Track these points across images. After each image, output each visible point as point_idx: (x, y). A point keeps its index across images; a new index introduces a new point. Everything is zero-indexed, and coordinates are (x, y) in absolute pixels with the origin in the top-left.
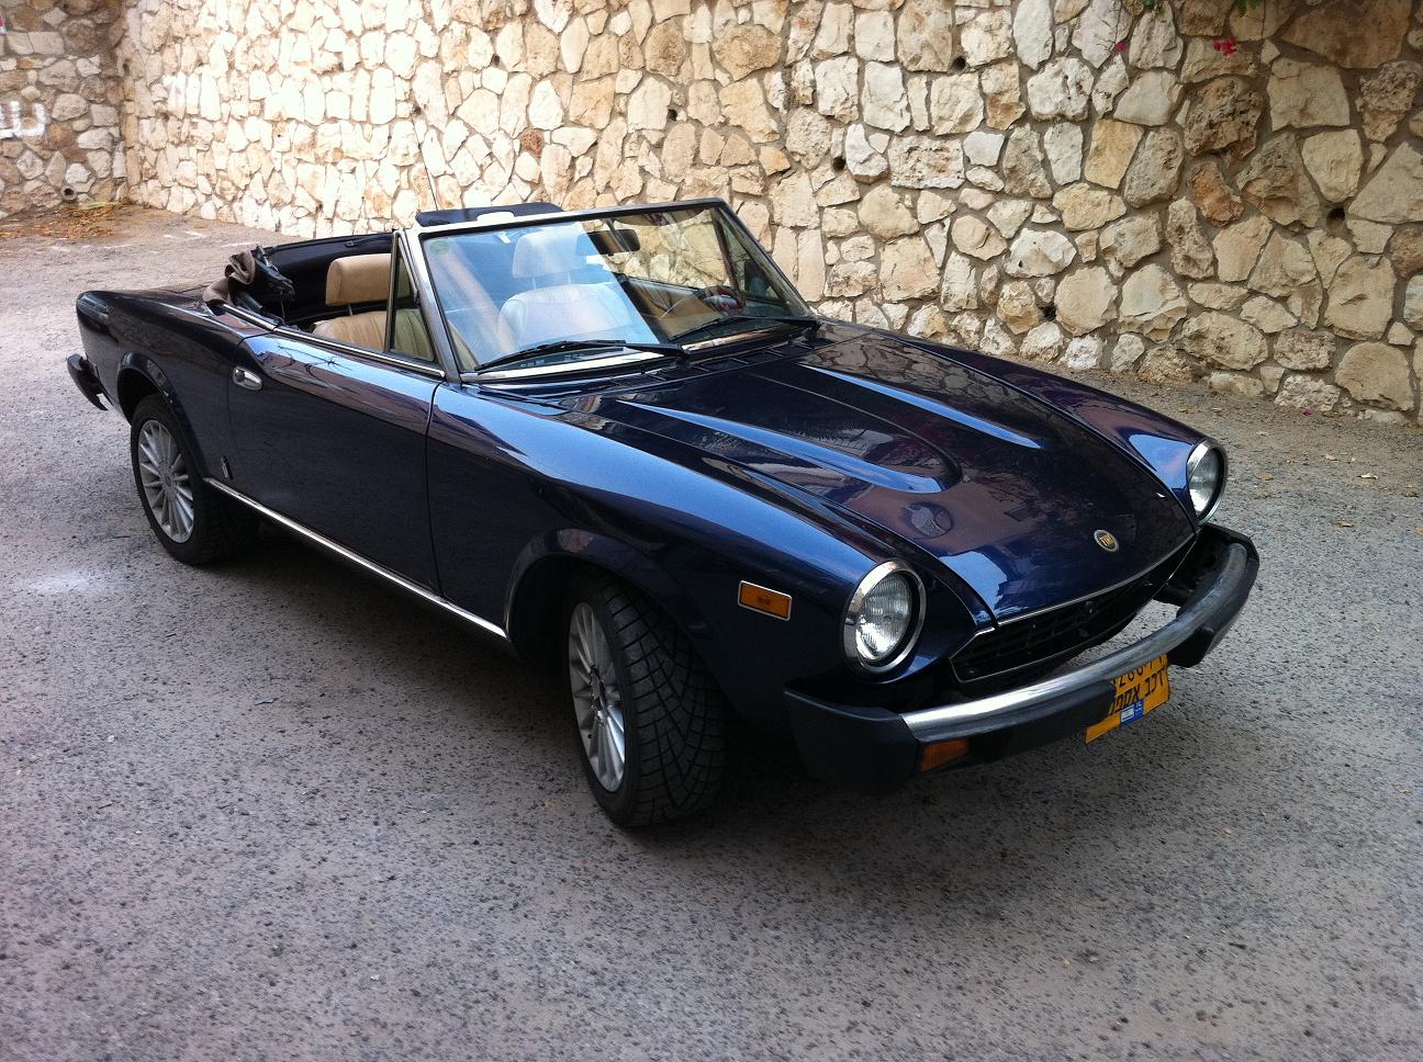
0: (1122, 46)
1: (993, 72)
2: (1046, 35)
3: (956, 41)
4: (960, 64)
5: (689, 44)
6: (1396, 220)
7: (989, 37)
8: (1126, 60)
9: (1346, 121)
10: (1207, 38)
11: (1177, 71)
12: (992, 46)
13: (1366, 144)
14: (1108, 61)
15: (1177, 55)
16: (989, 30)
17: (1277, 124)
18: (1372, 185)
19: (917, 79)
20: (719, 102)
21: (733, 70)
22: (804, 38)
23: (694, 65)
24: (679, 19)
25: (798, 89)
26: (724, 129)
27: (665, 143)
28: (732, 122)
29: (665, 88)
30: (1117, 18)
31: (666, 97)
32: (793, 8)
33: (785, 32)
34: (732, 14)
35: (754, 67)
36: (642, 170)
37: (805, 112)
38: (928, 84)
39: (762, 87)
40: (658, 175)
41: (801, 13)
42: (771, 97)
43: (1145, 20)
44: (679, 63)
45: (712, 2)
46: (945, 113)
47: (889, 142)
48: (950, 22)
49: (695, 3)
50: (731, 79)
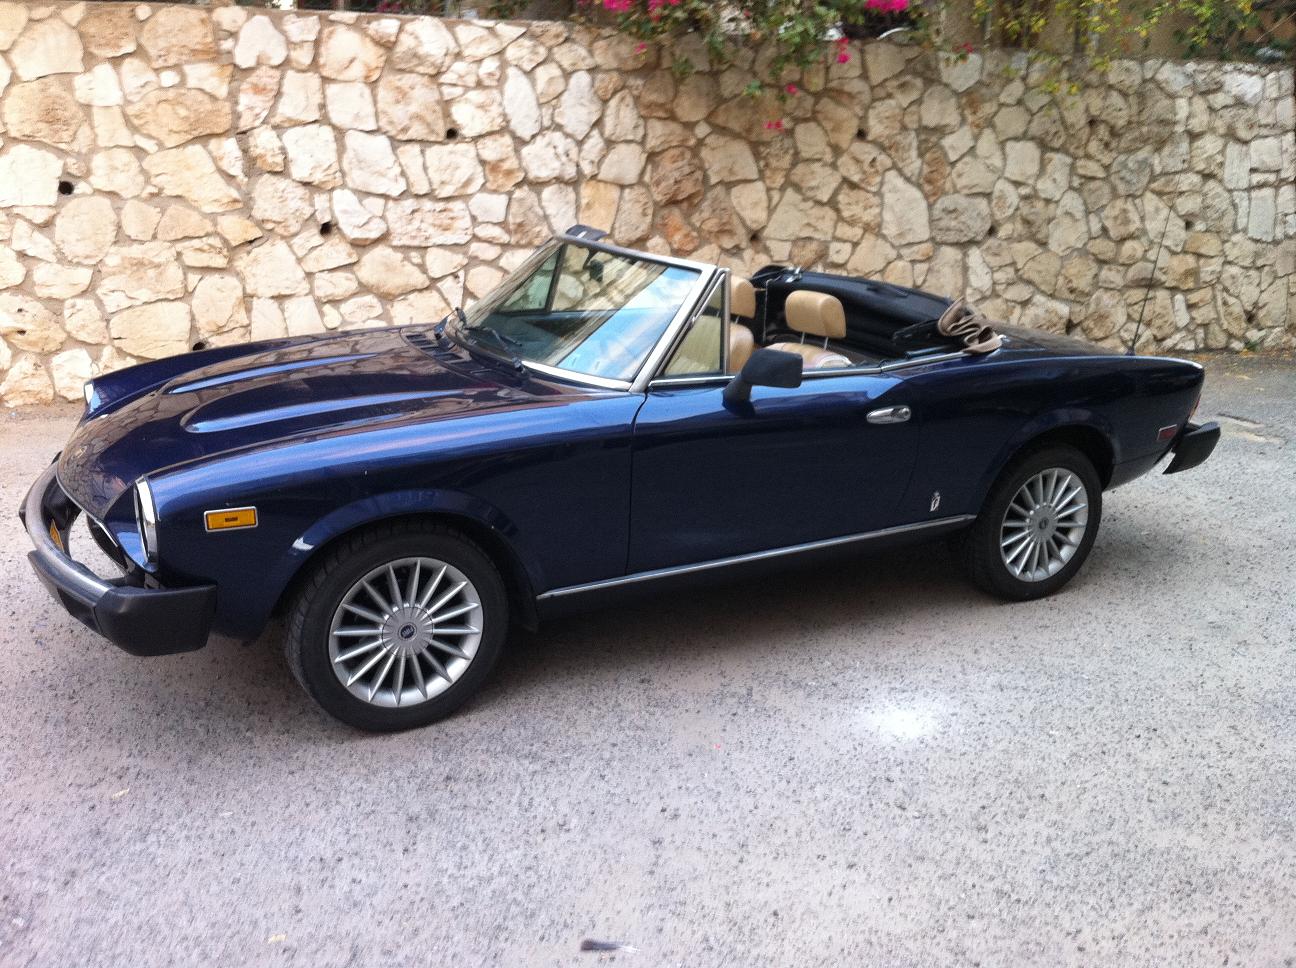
0: (598, 124)
1: (488, 141)
2: (534, 112)
3: (447, 115)
4: (452, 134)
6: (793, 238)
7: (480, 112)
8: (602, 134)
9: (755, 176)
10: (660, 119)
11: (642, 142)
12: (487, 120)
13: (769, 190)
14: (587, 136)
15: (641, 132)
16: (482, 107)
17: (714, 180)
18: (774, 216)
19: (408, 147)
20: (143, 171)
21: (163, 136)
22: (261, 104)
23: (97, 131)
24: (66, 78)
25: (261, 156)
26: (157, 200)
27: (58, 221)
28: (168, 192)
29: (51, 157)
30: (591, 101)
31: (53, 169)
32: (239, 73)
33: (233, 97)
34: (151, 76)
35: (196, 133)
36: (22, 255)
37: (274, 179)
38: (422, 152)
39: (210, 153)
40: (53, 259)
41: (253, 79)
42: (224, 165)
43: (613, 103)
44: (73, 128)
45: (116, 61)
46: (445, 177)
47: (385, 206)
48: (437, 96)
49: (89, 60)
50: (161, 146)
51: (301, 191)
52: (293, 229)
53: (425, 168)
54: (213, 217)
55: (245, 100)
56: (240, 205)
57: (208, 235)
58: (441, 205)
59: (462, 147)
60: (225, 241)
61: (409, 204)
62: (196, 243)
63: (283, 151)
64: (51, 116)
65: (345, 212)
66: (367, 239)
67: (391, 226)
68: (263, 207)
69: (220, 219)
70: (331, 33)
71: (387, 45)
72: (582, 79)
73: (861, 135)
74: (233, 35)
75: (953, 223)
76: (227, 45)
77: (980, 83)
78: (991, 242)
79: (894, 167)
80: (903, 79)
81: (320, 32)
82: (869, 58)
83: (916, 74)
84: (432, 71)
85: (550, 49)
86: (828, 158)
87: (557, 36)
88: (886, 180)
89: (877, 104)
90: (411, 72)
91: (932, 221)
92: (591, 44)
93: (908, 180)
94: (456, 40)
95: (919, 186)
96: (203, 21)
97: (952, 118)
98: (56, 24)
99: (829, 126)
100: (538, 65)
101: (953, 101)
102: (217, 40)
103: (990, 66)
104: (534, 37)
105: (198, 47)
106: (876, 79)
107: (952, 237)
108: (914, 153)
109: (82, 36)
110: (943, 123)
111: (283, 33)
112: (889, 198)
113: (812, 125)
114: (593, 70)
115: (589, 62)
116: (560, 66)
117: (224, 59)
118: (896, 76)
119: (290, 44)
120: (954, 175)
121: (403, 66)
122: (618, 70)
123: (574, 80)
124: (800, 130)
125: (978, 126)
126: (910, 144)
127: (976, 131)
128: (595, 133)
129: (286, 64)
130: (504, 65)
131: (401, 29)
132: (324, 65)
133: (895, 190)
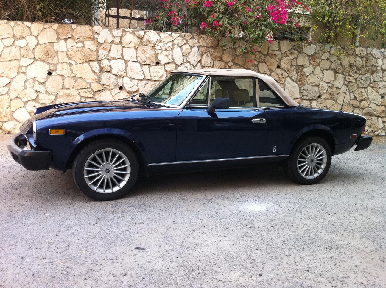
0: (200, 61)
1: (168, 65)
2: (182, 58)
3: (157, 58)
4: (158, 63)
5: (57, 52)
7: (166, 57)
8: (201, 64)
10: (218, 60)
11: (213, 67)
12: (168, 60)
14: (197, 65)
15: (212, 64)
16: (166, 56)
19: (145, 66)
20: (71, 70)
21: (77, 60)
22: (105, 53)
23: (59, 58)
24: (52, 43)
25: (104, 67)
26: (74, 78)
27: (47, 82)
28: (77, 76)
29: (46, 65)
30: (198, 55)
31: (47, 68)
32: (99, 44)
33: (97, 51)
34: (75, 44)
35: (86, 60)
36: (36, 91)
37: (107, 73)
38: (149, 68)
39: (90, 66)
40: (44, 92)
41: (103, 46)
42: (94, 69)
43: (204, 56)
44: (53, 57)
45: (66, 40)
46: (155, 75)
47: (138, 82)
48: (154, 53)
49: (58, 39)
50: (76, 63)
51: (115, 77)
52: (112, 88)
53: (150, 72)
54: (90, 83)
55: (100, 52)
56: (98, 80)
57: (88, 88)
58: (154, 83)
59: (160, 67)
60: (93, 90)
61: (145, 82)
62: (84, 90)
63: (110, 66)
64: (47, 54)
65: (126, 83)
66: (132, 91)
67: (139, 88)
68: (104, 81)
69: (91, 84)
70: (125, 34)
71: (141, 38)
72: (196, 49)
73: (279, 67)
74: (98, 34)
75: (307, 94)
76: (96, 36)
77: (315, 53)
78: (319, 99)
79: (289, 76)
80: (291, 51)
81: (122, 34)
82: (281, 45)
83: (295, 50)
84: (153, 45)
85: (187, 40)
86: (268, 73)
87: (189, 37)
88: (286, 80)
89: (283, 58)
90: (148, 46)
91: (300, 93)
92: (199, 40)
93: (293, 80)
94: (160, 37)
95: (297, 82)
96: (90, 30)
97: (307, 63)
98: (50, 29)
99: (268, 64)
100: (183, 45)
101: (307, 58)
102: (94, 35)
103: (318, 48)
104: (182, 37)
105: (88, 37)
106: (283, 51)
107: (307, 98)
108: (295, 73)
109: (57, 33)
110: (304, 64)
111: (112, 34)
112: (287, 85)
113: (264, 64)
114: (199, 47)
115: (198, 44)
116: (190, 45)
117: (95, 40)
118: (289, 50)
119: (114, 37)
120: (307, 80)
121: (145, 44)
122: (206, 47)
123: (193, 49)
124: (260, 65)
125: (315, 65)
126: (294, 70)
127: (314, 67)
128: (199, 64)
129: (112, 42)
130: (173, 44)
131: (145, 34)
132: (123, 43)
133: (289, 83)
